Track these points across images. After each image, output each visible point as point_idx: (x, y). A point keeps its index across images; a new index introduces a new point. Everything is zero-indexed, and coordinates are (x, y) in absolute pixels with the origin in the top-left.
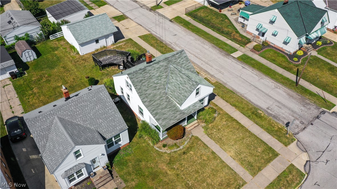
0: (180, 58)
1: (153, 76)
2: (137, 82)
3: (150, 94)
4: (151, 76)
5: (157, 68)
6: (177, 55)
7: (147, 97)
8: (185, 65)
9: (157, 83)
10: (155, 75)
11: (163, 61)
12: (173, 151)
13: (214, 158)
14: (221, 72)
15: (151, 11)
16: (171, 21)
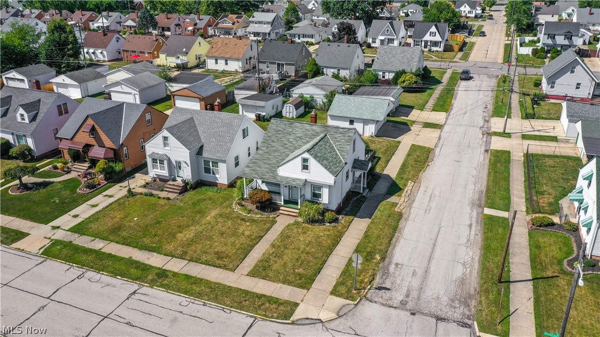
1: (294, 133)
6: (341, 130)
8: (340, 145)
12: (241, 212)
13: (253, 240)
14: (427, 210)
15: (483, 134)
16: (486, 151)
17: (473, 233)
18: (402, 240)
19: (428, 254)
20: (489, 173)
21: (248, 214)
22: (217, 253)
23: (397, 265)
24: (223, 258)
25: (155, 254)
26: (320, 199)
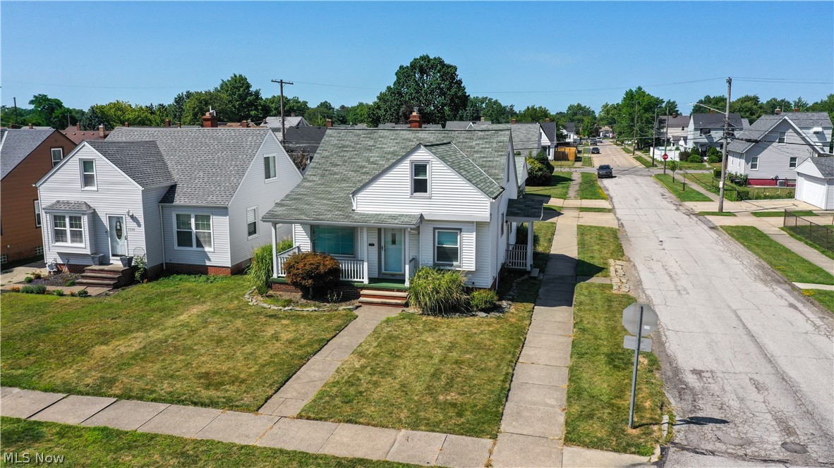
0: (483, 139)
1: (378, 148)
2: (334, 145)
3: (335, 174)
4: (373, 146)
5: (404, 139)
6: (480, 133)
7: (323, 176)
8: (483, 157)
9: (373, 163)
10: (384, 148)
11: (432, 133)
12: (265, 305)
13: (303, 347)
14: (681, 291)
15: (688, 215)
16: (713, 228)
17: (811, 316)
18: (670, 333)
19: (753, 350)
21: (285, 307)
22: (206, 375)
23: (698, 373)
24: (222, 384)
26: (455, 263)
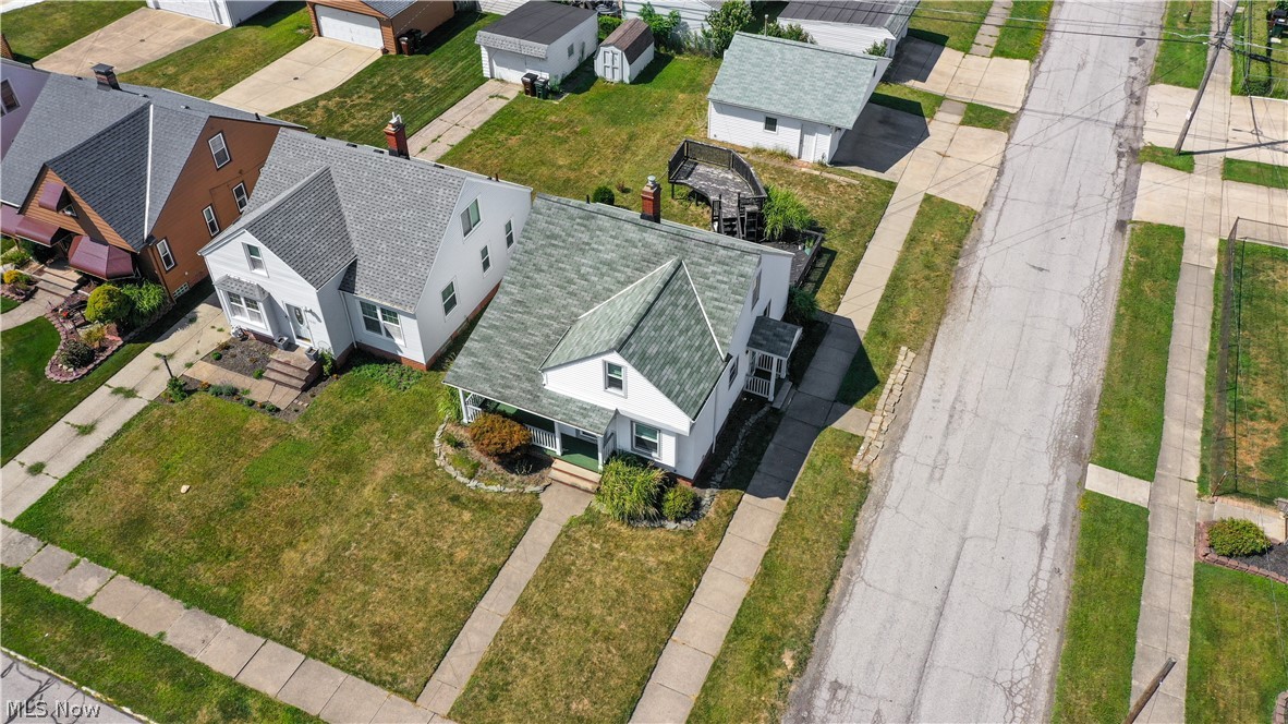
0: (723, 264)
1: (593, 249)
2: (542, 231)
3: (537, 286)
4: (588, 244)
5: (626, 241)
6: (722, 252)
7: (523, 286)
8: (716, 300)
9: (583, 277)
10: (600, 251)
11: (663, 236)
12: (450, 470)
13: (473, 580)
14: (937, 471)
15: (1120, 155)
16: (1121, 225)
17: (1047, 565)
18: (858, 589)
19: (920, 648)
20: (1119, 317)
21: (471, 478)
22: (378, 630)
23: (836, 686)
24: (389, 648)
25: (223, 623)
26: (654, 454)
